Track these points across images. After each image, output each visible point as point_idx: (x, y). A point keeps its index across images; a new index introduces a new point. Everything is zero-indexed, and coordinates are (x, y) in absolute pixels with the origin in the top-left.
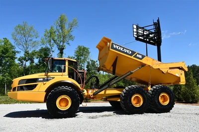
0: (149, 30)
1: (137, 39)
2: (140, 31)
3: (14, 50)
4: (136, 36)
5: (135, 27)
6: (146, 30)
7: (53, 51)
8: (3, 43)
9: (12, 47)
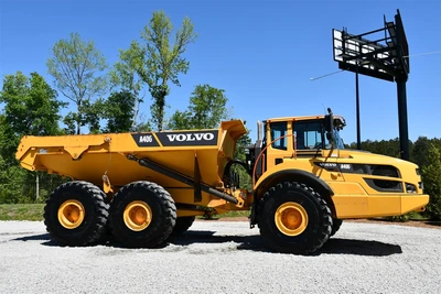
0: (375, 43)
1: (343, 66)
2: (352, 46)
3: (54, 100)
4: (341, 59)
5: (338, 35)
6: (368, 43)
7: (140, 101)
8: (29, 86)
9: (51, 93)
